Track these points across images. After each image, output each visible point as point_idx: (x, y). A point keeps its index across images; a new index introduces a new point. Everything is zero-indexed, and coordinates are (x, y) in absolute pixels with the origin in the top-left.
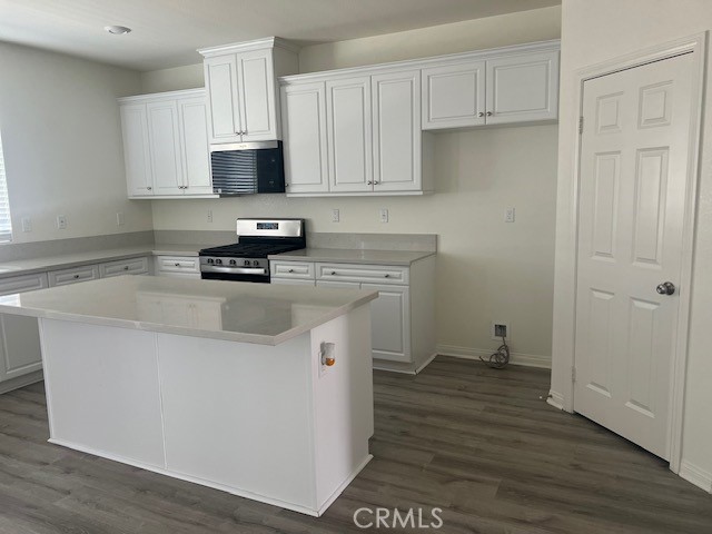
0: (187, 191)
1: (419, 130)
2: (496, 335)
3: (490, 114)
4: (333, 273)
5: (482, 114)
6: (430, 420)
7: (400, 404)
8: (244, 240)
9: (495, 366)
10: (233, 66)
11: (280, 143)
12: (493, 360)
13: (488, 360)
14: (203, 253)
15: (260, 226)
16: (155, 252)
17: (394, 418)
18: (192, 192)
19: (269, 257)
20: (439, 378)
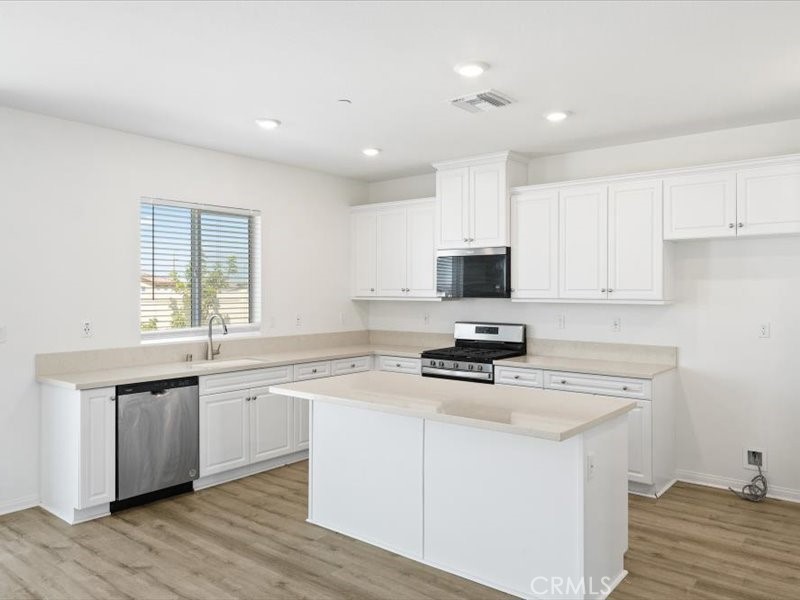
1: (661, 240)
2: (750, 463)
4: (564, 382)
6: (682, 545)
7: (643, 526)
8: (461, 343)
9: (749, 497)
11: (508, 249)
12: (747, 491)
13: (741, 491)
16: (378, 351)
17: (641, 538)
19: (494, 362)
20: (683, 504)
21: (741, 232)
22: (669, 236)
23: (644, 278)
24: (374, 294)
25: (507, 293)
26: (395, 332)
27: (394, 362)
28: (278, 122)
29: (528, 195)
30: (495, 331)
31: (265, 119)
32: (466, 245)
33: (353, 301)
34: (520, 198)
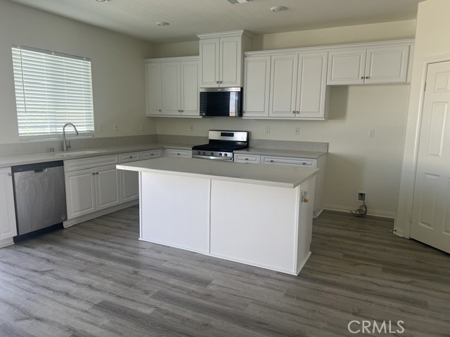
0: (183, 114)
3: (367, 78)
5: (362, 78)
10: (217, 44)
14: (195, 148)
15: (222, 135)
18: (186, 114)
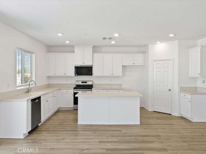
21: (134, 65)
22: (123, 65)
23: (119, 72)
24: (55, 75)
25: (91, 74)
26: (63, 84)
27: (66, 90)
28: (62, 34)
29: (96, 55)
30: (86, 82)
31: (59, 33)
32: (83, 64)
33: (47, 76)
34: (95, 55)
